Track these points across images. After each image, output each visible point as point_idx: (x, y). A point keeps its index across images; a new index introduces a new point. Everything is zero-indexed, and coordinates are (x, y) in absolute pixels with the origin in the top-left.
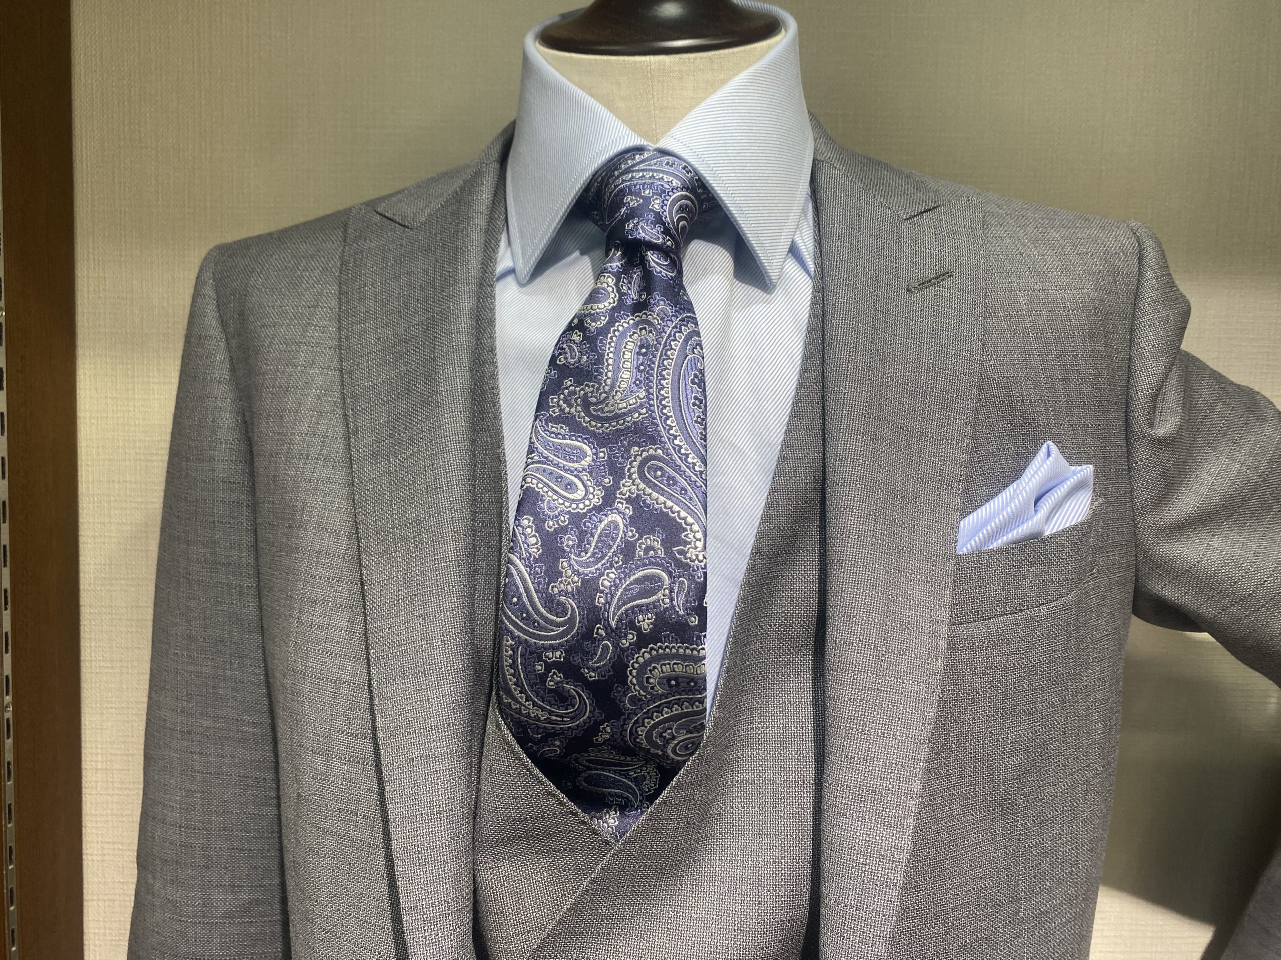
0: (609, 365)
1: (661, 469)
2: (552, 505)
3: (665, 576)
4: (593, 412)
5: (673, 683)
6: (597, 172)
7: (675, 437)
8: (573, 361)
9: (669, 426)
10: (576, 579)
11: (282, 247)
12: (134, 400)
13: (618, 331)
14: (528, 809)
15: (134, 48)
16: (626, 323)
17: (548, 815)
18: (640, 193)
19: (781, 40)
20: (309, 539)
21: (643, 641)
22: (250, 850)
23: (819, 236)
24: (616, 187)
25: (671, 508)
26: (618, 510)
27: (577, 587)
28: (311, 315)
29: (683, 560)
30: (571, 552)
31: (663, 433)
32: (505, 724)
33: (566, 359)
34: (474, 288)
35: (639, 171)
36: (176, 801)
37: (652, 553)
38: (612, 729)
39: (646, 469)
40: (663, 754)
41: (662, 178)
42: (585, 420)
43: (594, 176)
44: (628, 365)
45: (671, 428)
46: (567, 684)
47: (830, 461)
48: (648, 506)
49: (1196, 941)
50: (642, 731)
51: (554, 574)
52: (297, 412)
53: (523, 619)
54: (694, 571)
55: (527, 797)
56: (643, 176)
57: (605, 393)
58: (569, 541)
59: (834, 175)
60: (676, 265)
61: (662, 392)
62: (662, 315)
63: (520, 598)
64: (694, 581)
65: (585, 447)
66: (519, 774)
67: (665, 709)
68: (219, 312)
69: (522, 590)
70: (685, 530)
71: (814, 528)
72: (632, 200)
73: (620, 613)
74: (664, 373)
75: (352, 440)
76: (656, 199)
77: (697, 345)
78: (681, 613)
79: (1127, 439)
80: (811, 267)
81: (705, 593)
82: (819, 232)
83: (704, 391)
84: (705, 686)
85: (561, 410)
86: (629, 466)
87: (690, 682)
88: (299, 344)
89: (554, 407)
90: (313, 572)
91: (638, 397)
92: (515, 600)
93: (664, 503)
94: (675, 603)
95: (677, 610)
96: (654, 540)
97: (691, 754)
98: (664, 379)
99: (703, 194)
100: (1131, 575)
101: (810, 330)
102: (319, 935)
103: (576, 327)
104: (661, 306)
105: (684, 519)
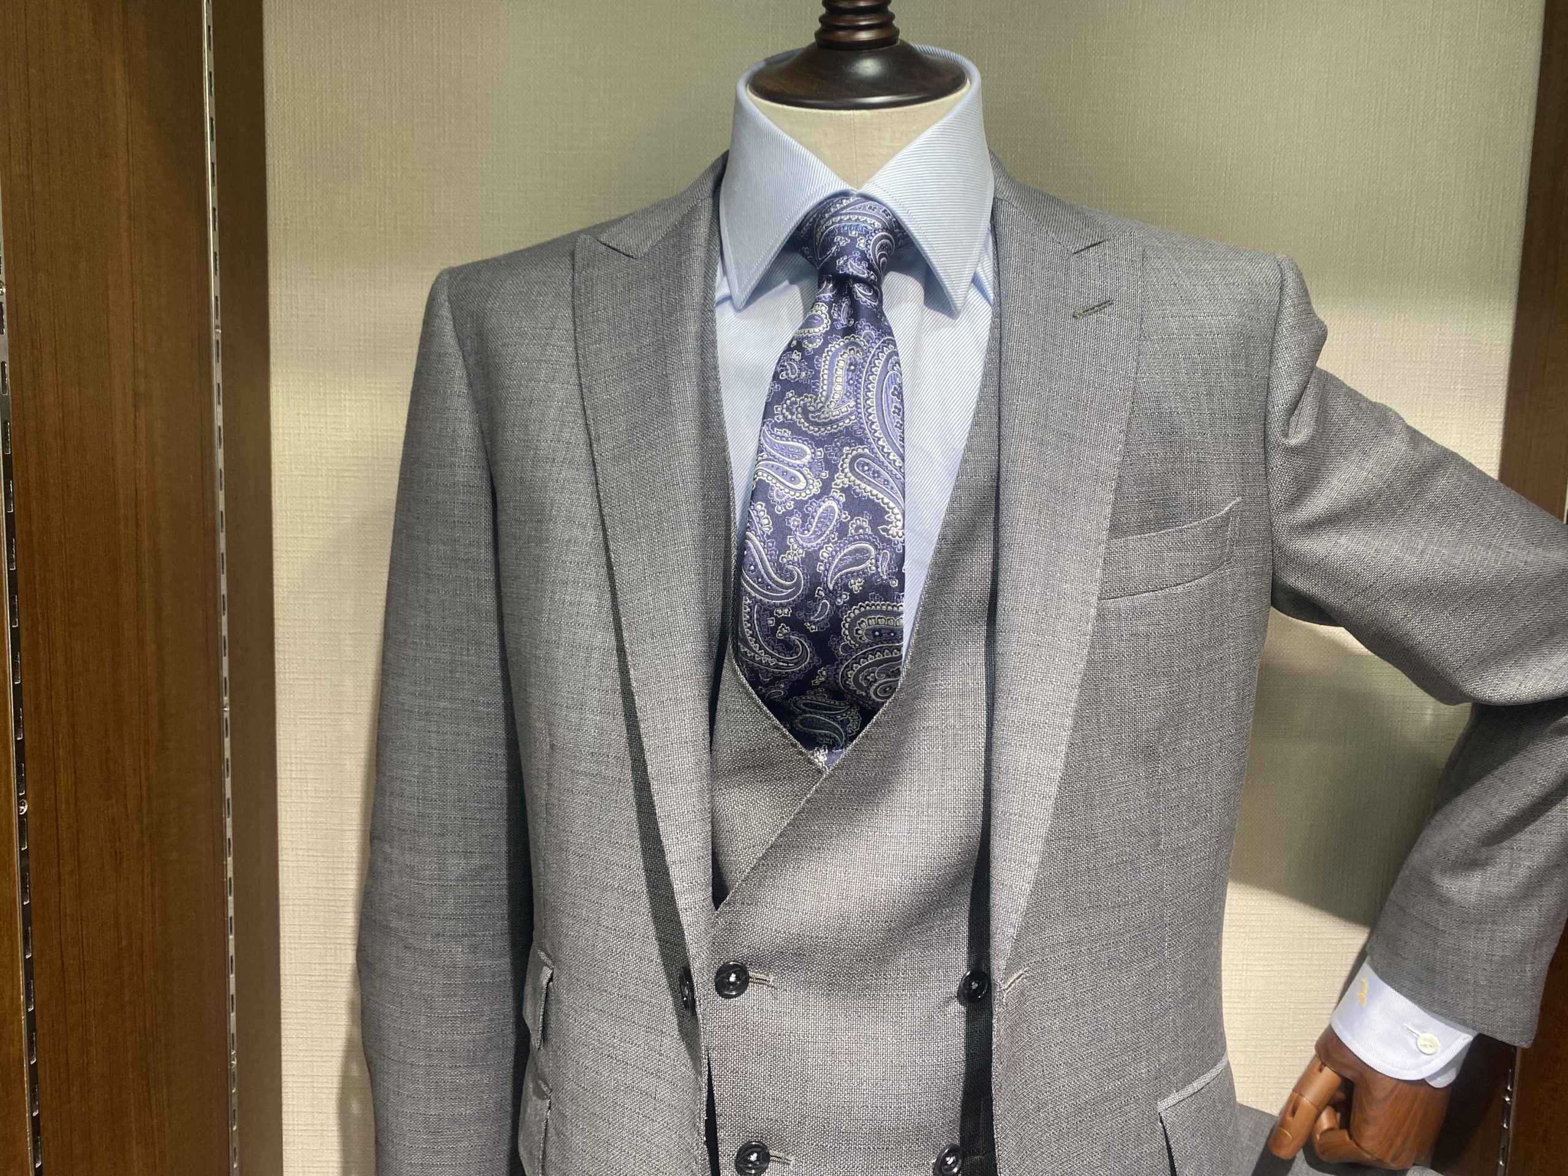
0: (824, 379)
1: (868, 464)
2: (779, 494)
3: (872, 549)
4: (811, 418)
5: (877, 633)
6: (808, 214)
7: (879, 439)
8: (793, 377)
9: (874, 430)
10: (801, 551)
11: (513, 272)
12: (326, 416)
13: (831, 351)
14: (757, 741)
15: (326, 67)
16: (838, 343)
17: (773, 746)
18: (848, 233)
19: (967, 93)
20: (559, 530)
21: (854, 600)
22: (482, 819)
23: (998, 267)
24: (827, 228)
25: (876, 495)
26: (833, 497)
27: (802, 557)
28: (549, 336)
29: (886, 536)
30: (796, 530)
31: (869, 435)
32: (741, 670)
33: (787, 374)
34: (698, 313)
35: (846, 214)
36: (414, 776)
37: (861, 531)
38: (827, 673)
39: (855, 465)
40: (867, 695)
41: (866, 221)
42: (804, 425)
43: (806, 216)
44: (840, 380)
45: (876, 431)
46: (793, 635)
47: (1004, 463)
48: (857, 494)
49: (1351, 942)
50: (851, 674)
51: (783, 548)
52: (541, 421)
53: (759, 583)
54: (895, 544)
55: (756, 730)
56: (850, 219)
57: (822, 402)
58: (795, 521)
59: (1011, 212)
60: (878, 295)
61: (868, 402)
62: (867, 337)
63: (756, 566)
64: (895, 552)
65: (806, 448)
66: (751, 711)
67: (870, 656)
68: (456, 331)
69: (758, 560)
70: (888, 513)
71: (990, 520)
72: (841, 239)
73: (836, 578)
74: (869, 386)
75: (595, 445)
76: (862, 239)
77: (896, 363)
78: (885, 577)
79: (1265, 447)
80: (991, 296)
81: (904, 562)
82: (998, 264)
83: (902, 401)
84: (902, 636)
85: (784, 417)
86: (841, 463)
87: (890, 633)
88: (539, 362)
89: (778, 414)
90: (564, 558)
91: (849, 406)
92: (752, 568)
93: (871, 492)
94: (879, 570)
95: (882, 575)
96: (863, 521)
97: (888, 697)
98: (870, 391)
99: (900, 232)
100: (1268, 567)
101: (989, 351)
102: (573, 859)
103: (795, 348)
104: (867, 331)
105: (887, 504)
